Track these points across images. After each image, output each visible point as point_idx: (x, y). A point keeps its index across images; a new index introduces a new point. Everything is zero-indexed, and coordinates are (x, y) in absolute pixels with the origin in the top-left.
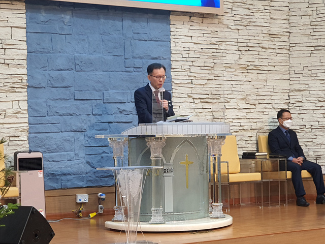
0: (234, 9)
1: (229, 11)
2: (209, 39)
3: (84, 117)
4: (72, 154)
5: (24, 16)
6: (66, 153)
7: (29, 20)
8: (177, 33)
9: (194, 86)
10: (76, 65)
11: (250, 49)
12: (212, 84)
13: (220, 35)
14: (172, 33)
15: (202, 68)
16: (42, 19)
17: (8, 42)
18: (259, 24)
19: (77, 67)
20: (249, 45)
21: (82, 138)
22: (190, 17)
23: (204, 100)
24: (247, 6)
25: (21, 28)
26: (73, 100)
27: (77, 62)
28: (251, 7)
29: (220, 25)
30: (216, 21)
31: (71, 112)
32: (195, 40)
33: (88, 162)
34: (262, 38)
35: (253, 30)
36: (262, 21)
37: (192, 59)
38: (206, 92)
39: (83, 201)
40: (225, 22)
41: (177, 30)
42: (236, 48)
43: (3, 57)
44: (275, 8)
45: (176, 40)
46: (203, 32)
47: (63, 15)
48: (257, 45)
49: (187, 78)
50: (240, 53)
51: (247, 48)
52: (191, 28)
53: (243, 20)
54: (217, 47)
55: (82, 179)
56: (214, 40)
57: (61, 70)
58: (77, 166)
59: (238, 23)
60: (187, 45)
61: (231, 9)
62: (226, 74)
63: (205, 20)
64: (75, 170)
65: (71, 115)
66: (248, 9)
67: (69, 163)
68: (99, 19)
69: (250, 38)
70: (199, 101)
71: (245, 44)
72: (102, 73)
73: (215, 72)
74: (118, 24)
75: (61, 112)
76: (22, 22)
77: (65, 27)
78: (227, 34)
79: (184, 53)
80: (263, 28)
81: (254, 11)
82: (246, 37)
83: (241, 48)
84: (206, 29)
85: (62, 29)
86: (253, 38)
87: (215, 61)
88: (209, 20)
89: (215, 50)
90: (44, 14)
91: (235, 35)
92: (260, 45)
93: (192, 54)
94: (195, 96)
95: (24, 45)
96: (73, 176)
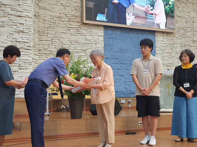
0: (179, 31)
1: (177, 31)
2: (170, 42)
3: (124, 70)
4: (119, 84)
5: (103, 32)
6: (117, 84)
7: (105, 33)
8: (158, 40)
9: (164, 60)
10: (121, 51)
11: (186, 46)
12: (171, 60)
13: (174, 40)
14: (156, 40)
15: (167, 53)
16: (109, 33)
17: (97, 41)
18: (189, 37)
19: (122, 51)
20: (185, 45)
21: (123, 78)
22: (163, 33)
23: (168, 66)
24: (185, 30)
25: (102, 36)
26: (120, 64)
27: (122, 49)
28: (186, 30)
29: (174, 37)
30: (173, 35)
31: (119, 68)
32: (164, 42)
33: (125, 88)
34: (190, 42)
35: (187, 39)
36: (190, 35)
37: (164, 50)
38: (168, 63)
39: (123, 102)
40: (176, 36)
41: (158, 38)
42: (180, 46)
43: (96, 47)
44: (195, 31)
45: (158, 42)
46: (168, 39)
47: (117, 32)
48: (188, 45)
49: (162, 57)
50: (181, 48)
51: (184, 46)
52: (163, 38)
53: (183, 35)
54: (173, 45)
55: (123, 94)
56: (172, 43)
57: (116, 52)
58: (121, 89)
59: (181, 36)
60: (161, 44)
61: (178, 31)
62: (176, 56)
63: (168, 35)
64: (120, 90)
65: (119, 69)
66: (185, 31)
67: (118, 88)
68: (129, 33)
69: (185, 42)
70: (166, 66)
71: (184, 45)
72: (130, 54)
73: (172, 55)
74: (136, 35)
75: (116, 68)
76: (103, 34)
77: (117, 36)
78: (177, 40)
79: (160, 47)
80: (190, 38)
81: (187, 31)
82: (184, 42)
83: (182, 46)
84: (169, 38)
85: (116, 37)
86: (187, 42)
87: (172, 51)
88: (170, 35)
89: (172, 47)
90: (110, 31)
91: (179, 41)
92: (190, 45)
93: (163, 48)
94: (164, 64)
95: (103, 43)
96: (120, 93)
